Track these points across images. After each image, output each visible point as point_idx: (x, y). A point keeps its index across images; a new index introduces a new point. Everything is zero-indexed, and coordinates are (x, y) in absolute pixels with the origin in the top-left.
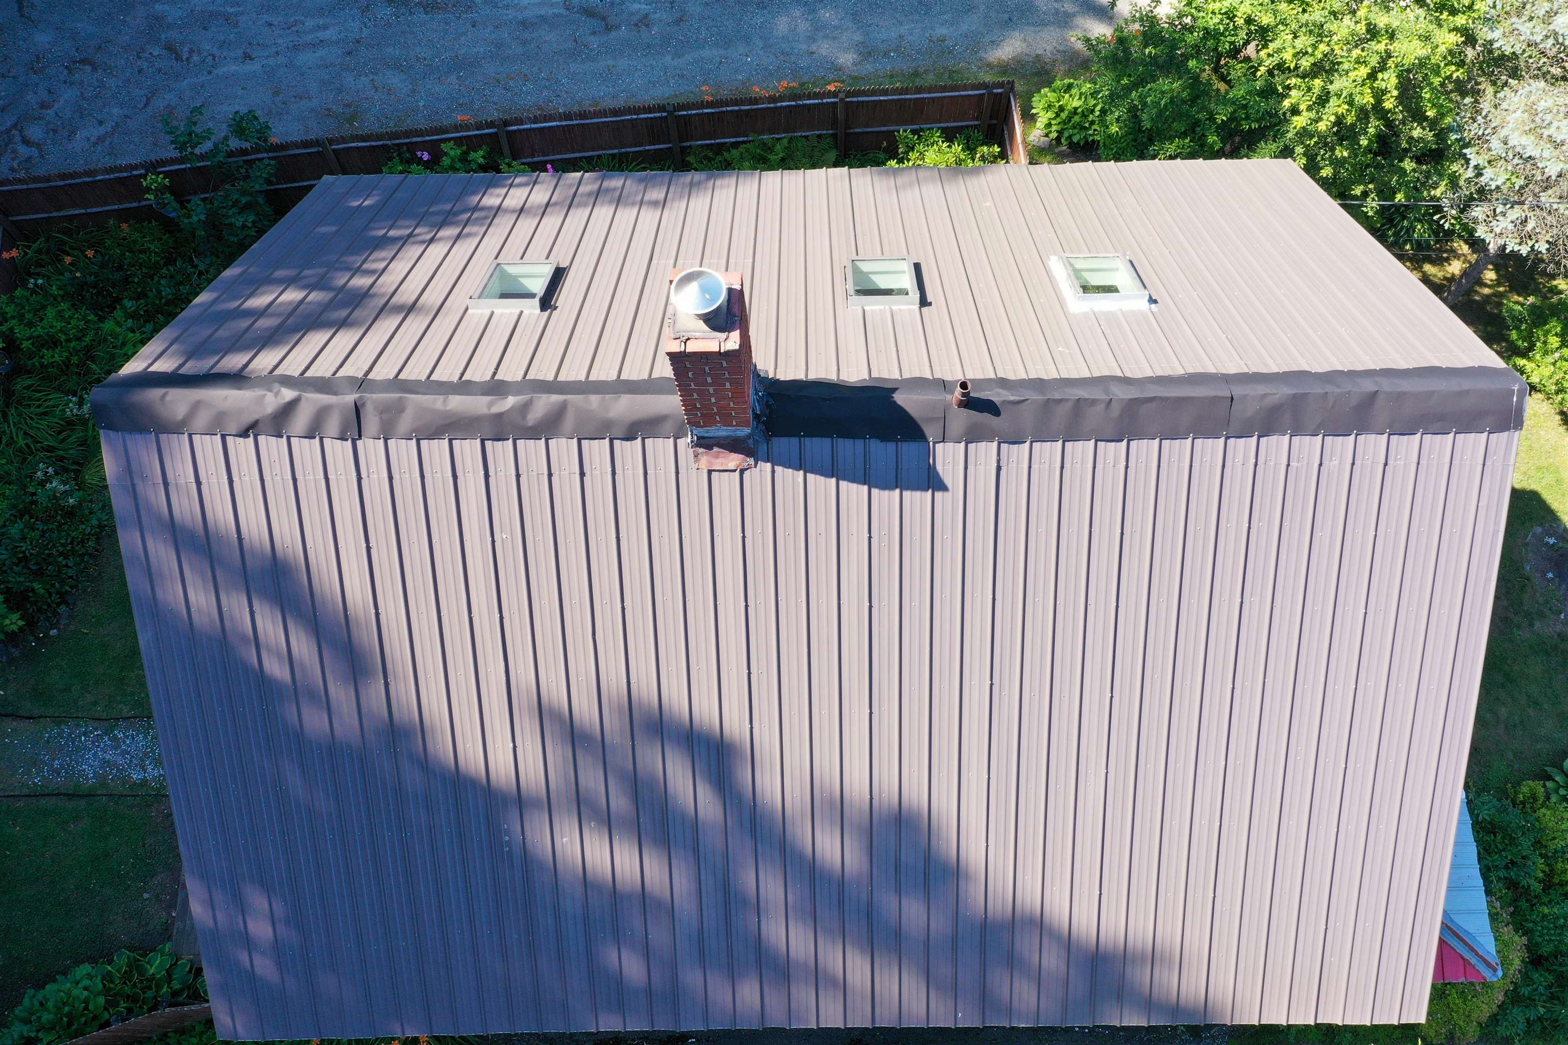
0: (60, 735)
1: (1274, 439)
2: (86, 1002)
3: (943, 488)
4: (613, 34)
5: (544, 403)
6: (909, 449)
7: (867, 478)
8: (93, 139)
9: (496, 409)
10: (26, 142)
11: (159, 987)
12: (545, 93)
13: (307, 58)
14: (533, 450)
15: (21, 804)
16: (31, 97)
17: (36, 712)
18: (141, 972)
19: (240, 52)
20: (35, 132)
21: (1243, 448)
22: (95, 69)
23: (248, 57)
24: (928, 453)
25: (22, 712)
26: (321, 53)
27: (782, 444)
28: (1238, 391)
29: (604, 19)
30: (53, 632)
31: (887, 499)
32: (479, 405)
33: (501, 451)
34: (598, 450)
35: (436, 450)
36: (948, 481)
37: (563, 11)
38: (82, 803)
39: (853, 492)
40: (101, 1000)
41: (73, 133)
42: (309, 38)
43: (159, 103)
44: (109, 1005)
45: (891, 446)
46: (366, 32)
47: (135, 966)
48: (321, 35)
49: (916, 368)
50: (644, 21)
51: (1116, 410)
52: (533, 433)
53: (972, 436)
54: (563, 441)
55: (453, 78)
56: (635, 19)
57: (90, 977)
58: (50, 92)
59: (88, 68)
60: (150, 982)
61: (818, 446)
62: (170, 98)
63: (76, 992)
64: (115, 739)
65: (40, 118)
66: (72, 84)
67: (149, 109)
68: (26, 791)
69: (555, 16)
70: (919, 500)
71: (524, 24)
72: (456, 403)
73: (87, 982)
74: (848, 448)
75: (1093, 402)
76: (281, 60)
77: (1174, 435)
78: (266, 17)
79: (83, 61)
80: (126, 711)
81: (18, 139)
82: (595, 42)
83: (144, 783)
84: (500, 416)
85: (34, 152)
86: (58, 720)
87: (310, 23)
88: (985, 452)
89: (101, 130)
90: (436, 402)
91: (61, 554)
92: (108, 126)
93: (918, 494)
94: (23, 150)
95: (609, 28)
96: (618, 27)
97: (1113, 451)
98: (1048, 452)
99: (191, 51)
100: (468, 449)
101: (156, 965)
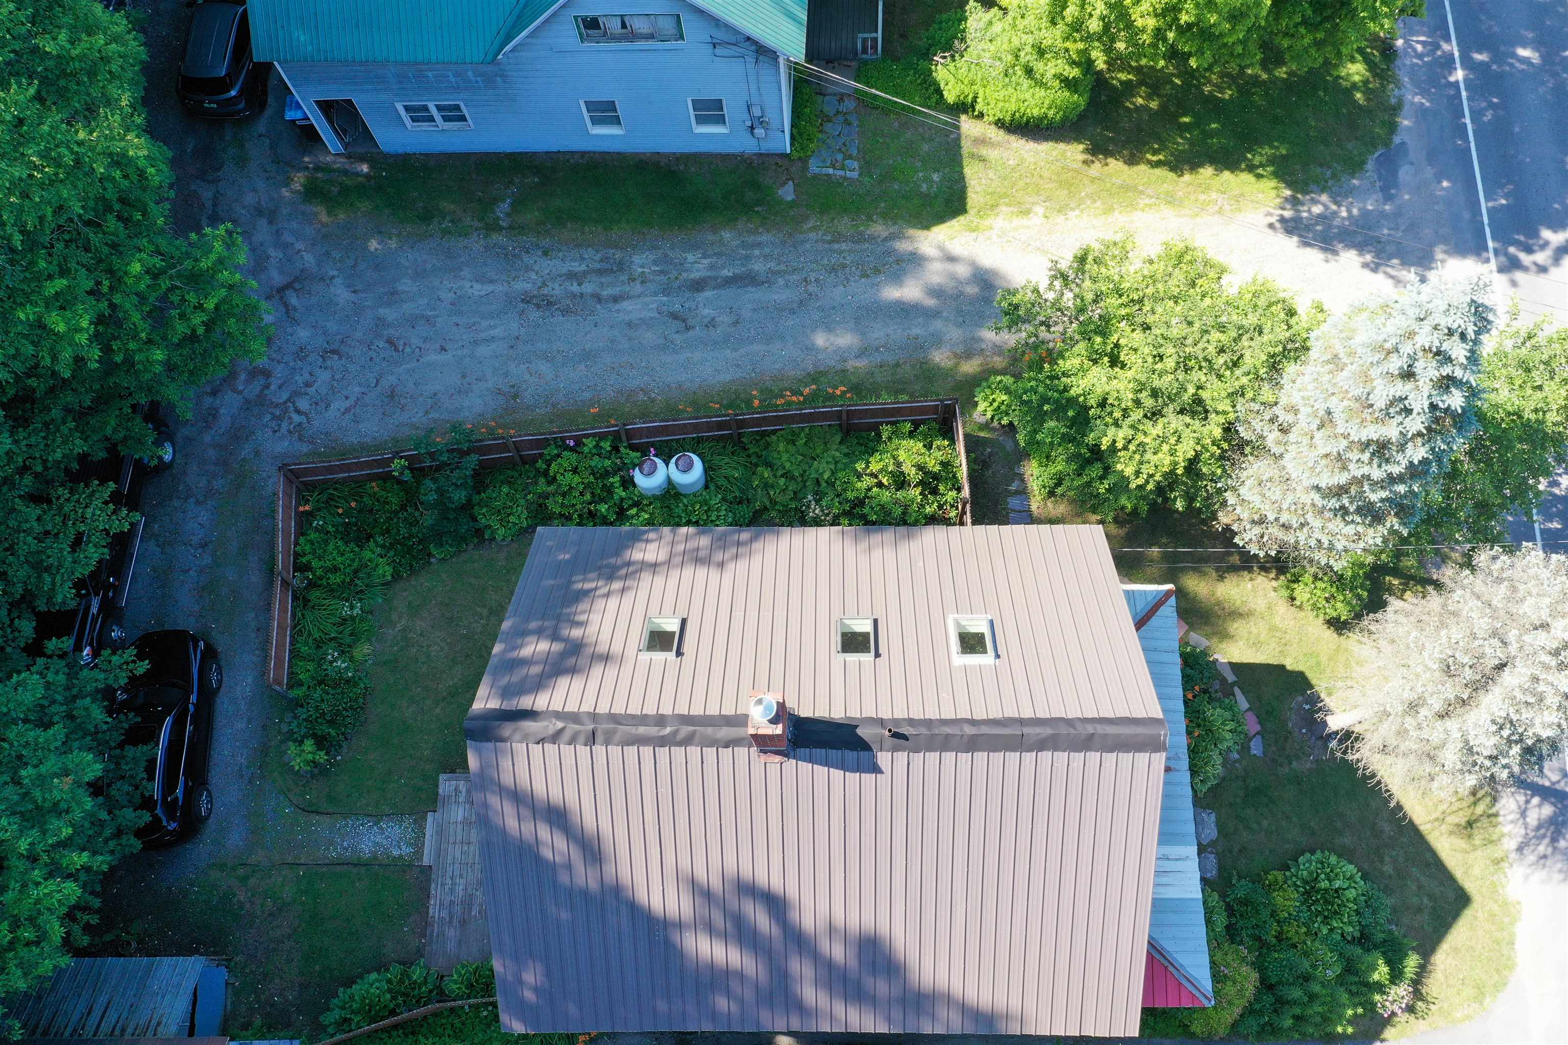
0: (347, 825)
1: (1044, 753)
2: (379, 996)
3: (881, 772)
4: (691, 333)
5: (686, 730)
6: (864, 754)
7: (844, 767)
8: (342, 410)
9: (661, 733)
10: (298, 412)
11: (420, 988)
12: (646, 378)
13: (483, 351)
14: (678, 752)
15: (325, 869)
16: (299, 379)
17: (331, 810)
18: (410, 978)
19: (437, 346)
20: (303, 404)
21: (1029, 757)
22: (340, 358)
23: (443, 349)
24: (874, 757)
25: (321, 810)
26: (493, 346)
27: (802, 751)
28: (1026, 730)
29: (684, 321)
30: (339, 758)
31: (853, 777)
32: (653, 731)
33: (663, 752)
34: (710, 752)
35: (631, 751)
36: (883, 769)
37: (657, 315)
38: (363, 870)
39: (836, 774)
40: (388, 996)
41: (328, 406)
42: (483, 335)
43: (385, 383)
44: (393, 998)
45: (855, 753)
46: (523, 330)
47: (405, 974)
48: (492, 332)
49: (869, 712)
50: (712, 323)
51: (965, 739)
52: (679, 744)
53: (895, 749)
54: (693, 748)
55: (582, 367)
56: (706, 321)
57: (377, 980)
58: (311, 375)
59: (336, 357)
60: (414, 985)
61: (820, 752)
62: (392, 379)
63: (372, 991)
64: (381, 828)
65: (306, 394)
66: (326, 368)
67: (379, 388)
68: (327, 861)
69: (651, 318)
70: (869, 778)
71: (629, 324)
72: (642, 730)
73: (377, 984)
74: (832, 753)
75: (954, 735)
76: (465, 351)
77: (995, 750)
78: (455, 319)
79: (333, 352)
80: (387, 810)
81: (292, 409)
82: (678, 339)
83: (401, 856)
84: (663, 737)
85: (303, 419)
86: (345, 816)
87: (485, 323)
88: (902, 757)
89: (347, 404)
90: (633, 730)
91: (345, 709)
92: (351, 401)
93: (868, 775)
94: (296, 418)
95: (688, 328)
96: (694, 328)
97: (965, 757)
98: (933, 757)
99: (405, 344)
100: (647, 751)
101: (417, 974)
